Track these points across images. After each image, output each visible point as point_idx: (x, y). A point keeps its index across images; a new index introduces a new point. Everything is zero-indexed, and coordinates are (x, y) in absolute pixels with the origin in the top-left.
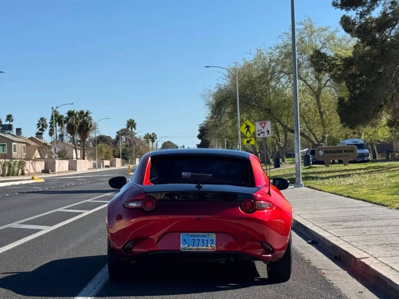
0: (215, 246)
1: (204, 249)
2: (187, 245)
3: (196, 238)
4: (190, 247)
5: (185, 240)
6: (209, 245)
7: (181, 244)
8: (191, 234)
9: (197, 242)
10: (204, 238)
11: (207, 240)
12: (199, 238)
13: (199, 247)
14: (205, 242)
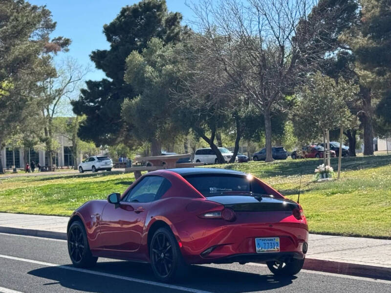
0: (279, 248)
1: (272, 251)
2: (260, 248)
3: (266, 242)
4: (263, 250)
5: (259, 244)
6: (275, 247)
7: (257, 248)
8: (263, 238)
9: (267, 245)
10: (272, 242)
11: (274, 243)
12: (267, 242)
13: (269, 249)
14: (273, 245)
